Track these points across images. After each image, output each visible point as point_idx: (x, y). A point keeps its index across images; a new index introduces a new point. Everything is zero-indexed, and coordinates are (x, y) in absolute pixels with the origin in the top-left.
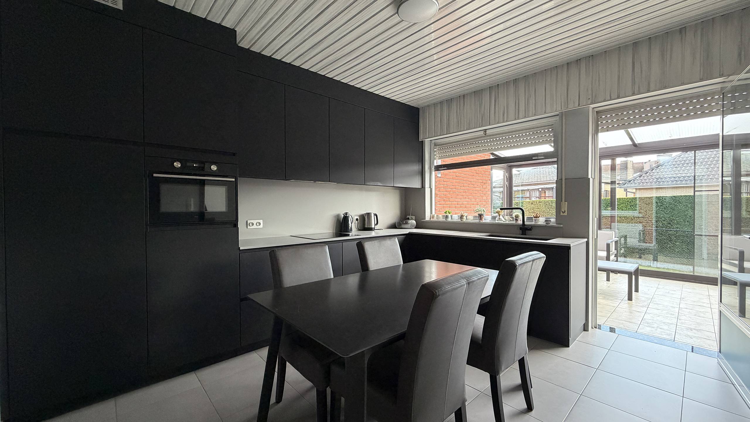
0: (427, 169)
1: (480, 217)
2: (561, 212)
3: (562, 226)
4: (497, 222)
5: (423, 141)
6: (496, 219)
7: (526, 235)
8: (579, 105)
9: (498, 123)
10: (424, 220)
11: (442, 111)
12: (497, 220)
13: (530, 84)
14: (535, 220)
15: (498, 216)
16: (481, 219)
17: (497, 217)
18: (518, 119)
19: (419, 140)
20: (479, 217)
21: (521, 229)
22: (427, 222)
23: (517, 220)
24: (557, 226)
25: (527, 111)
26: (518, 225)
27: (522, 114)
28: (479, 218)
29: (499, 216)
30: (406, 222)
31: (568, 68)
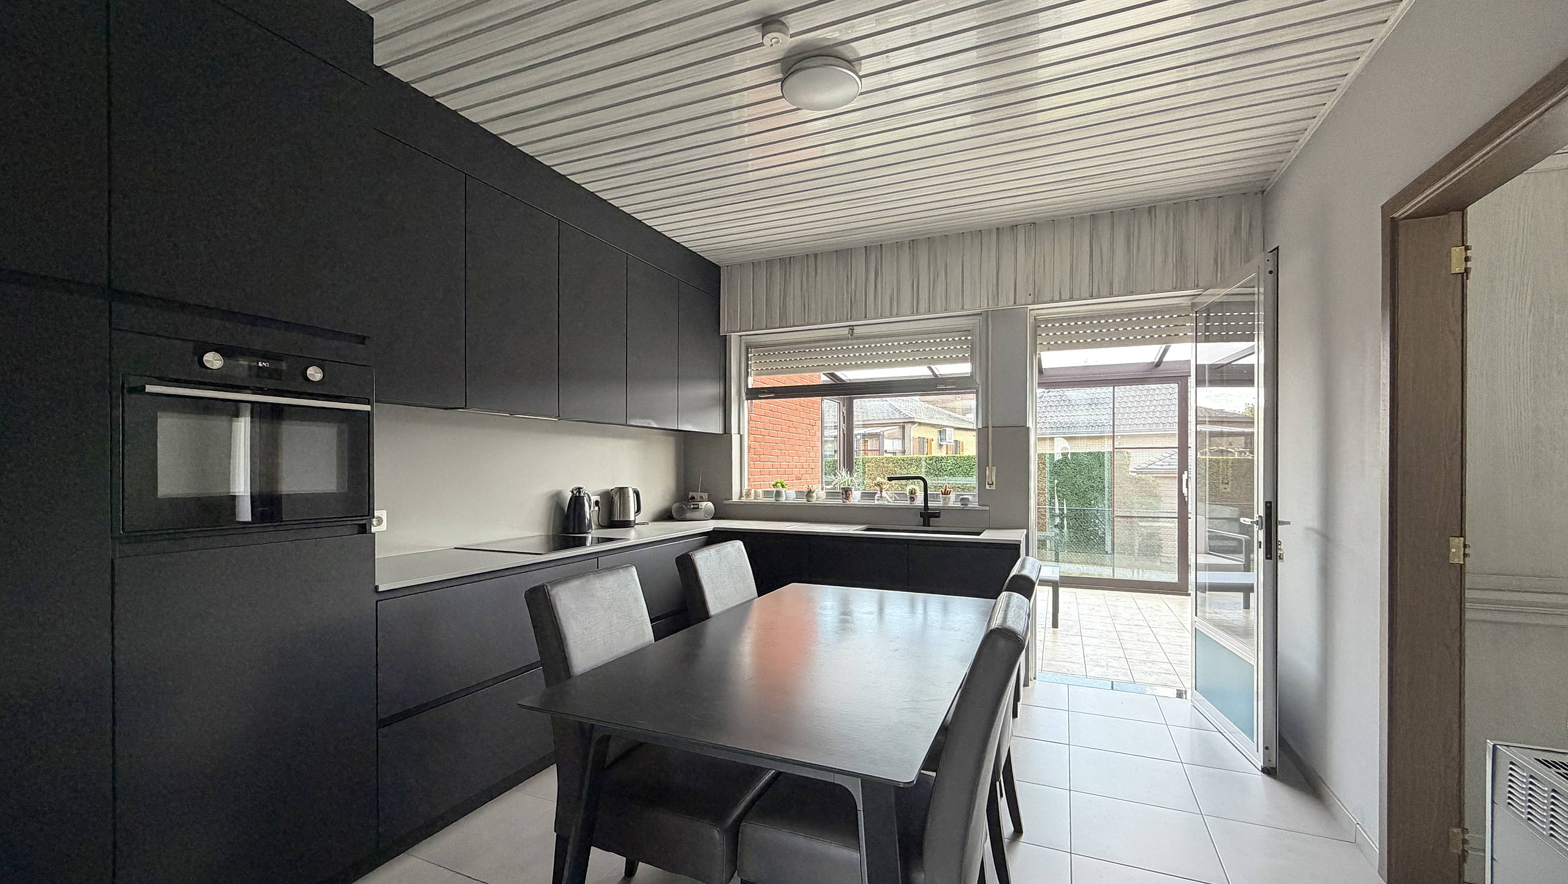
0: (735, 394)
1: (846, 495)
2: (987, 484)
3: (987, 508)
4: (876, 502)
5: (726, 335)
6: (876, 498)
7: (929, 526)
8: (1015, 303)
9: (881, 317)
10: (727, 502)
11: (770, 278)
12: (878, 500)
13: (938, 255)
14: (945, 499)
15: (879, 492)
16: (847, 498)
17: (876, 493)
18: (918, 313)
19: (719, 333)
20: (843, 494)
21: (922, 515)
22: (736, 505)
23: (912, 499)
24: (981, 508)
25: (931, 300)
26: (915, 509)
27: (923, 305)
28: (844, 496)
29: (881, 491)
30: (696, 506)
31: (998, 239)
